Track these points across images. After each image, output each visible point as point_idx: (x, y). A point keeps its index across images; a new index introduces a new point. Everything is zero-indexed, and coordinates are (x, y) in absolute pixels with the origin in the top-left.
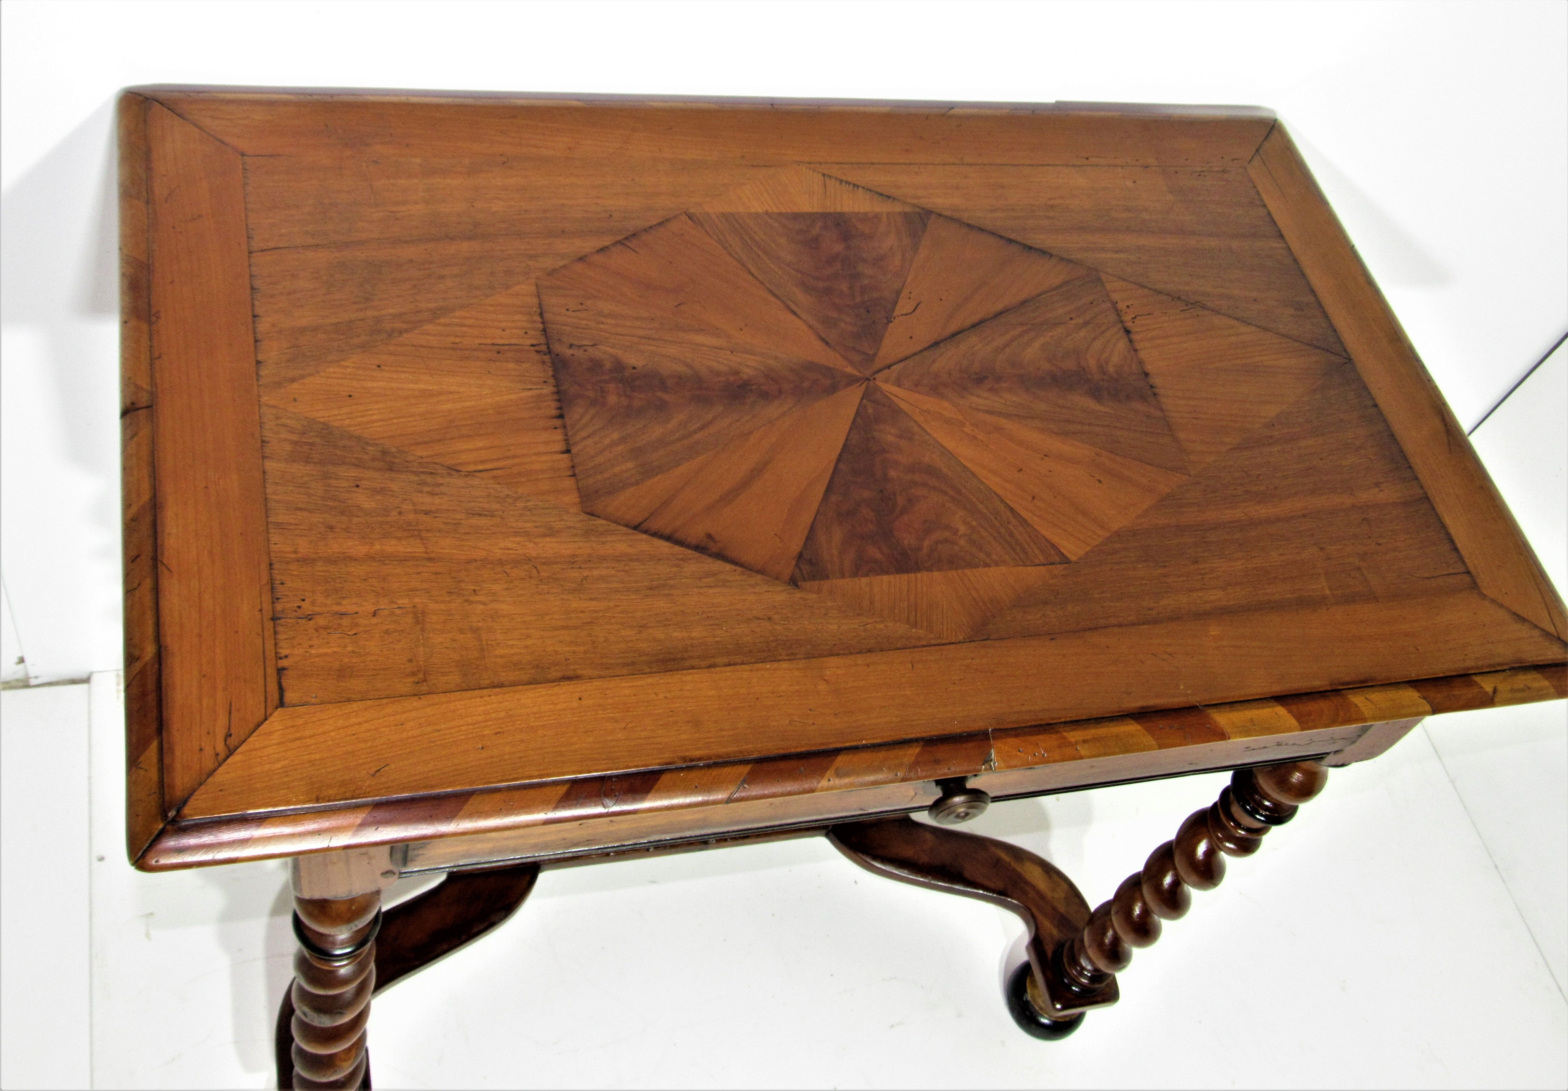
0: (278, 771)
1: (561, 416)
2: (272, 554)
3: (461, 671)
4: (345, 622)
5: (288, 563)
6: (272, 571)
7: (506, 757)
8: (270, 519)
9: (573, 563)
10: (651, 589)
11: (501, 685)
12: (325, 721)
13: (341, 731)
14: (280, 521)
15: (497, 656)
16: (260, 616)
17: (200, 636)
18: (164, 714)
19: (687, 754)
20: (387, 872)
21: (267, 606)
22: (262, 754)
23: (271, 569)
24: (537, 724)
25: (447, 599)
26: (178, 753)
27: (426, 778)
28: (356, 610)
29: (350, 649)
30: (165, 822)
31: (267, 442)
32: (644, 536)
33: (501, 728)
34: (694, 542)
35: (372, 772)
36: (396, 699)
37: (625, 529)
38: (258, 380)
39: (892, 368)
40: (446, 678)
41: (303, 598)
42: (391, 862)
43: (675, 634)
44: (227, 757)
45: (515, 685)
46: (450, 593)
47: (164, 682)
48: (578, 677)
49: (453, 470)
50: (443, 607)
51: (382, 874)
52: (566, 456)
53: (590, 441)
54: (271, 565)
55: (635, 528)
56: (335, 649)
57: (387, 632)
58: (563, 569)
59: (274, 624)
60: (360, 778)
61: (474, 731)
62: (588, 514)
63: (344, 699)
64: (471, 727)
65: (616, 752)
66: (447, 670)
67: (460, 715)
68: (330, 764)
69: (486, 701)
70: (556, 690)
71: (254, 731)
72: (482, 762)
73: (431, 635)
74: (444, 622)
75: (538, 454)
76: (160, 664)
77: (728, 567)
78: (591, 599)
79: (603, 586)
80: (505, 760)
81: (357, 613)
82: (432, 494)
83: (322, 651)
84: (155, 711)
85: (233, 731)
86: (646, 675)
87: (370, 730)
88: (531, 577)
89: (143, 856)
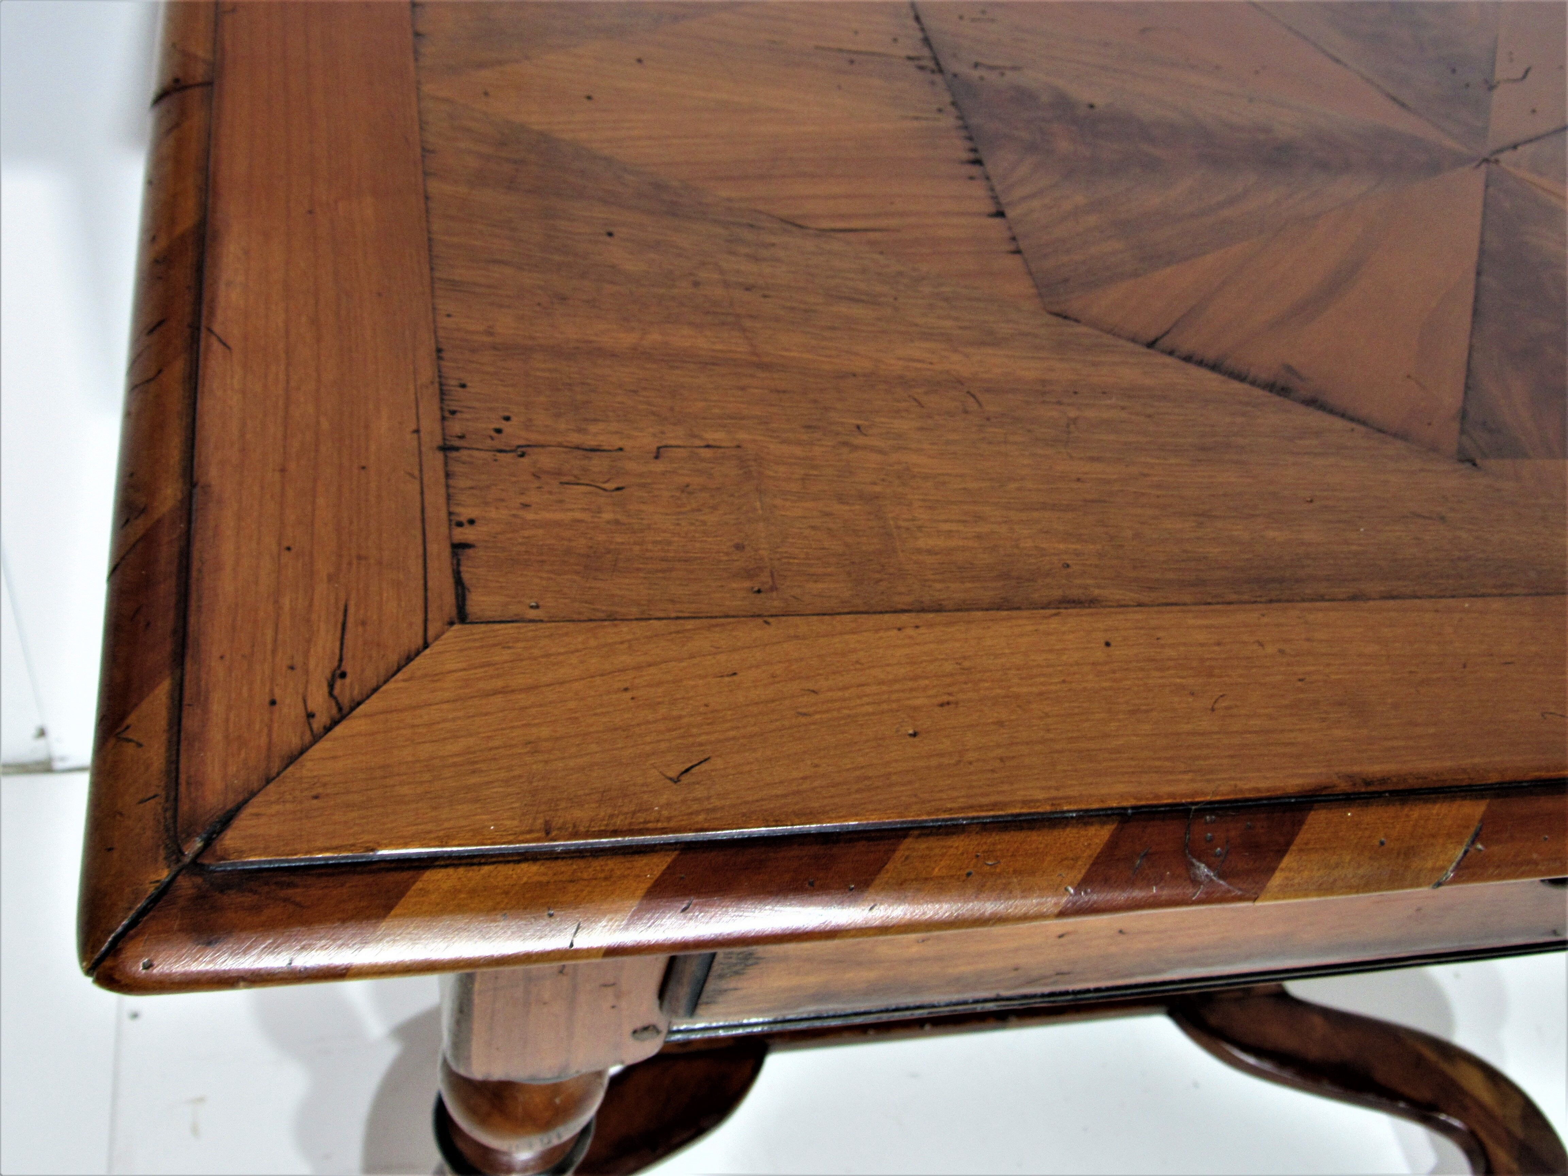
0: (456, 759)
1: (978, 162)
2: (441, 333)
3: (849, 574)
4: (598, 464)
5: (473, 351)
6: (442, 363)
7: (971, 756)
8: (437, 274)
9: (1044, 393)
10: (1203, 449)
11: (938, 608)
12: (561, 658)
13: (598, 680)
14: (457, 278)
15: (919, 551)
16: (415, 443)
17: (283, 470)
18: (192, 620)
19: (1356, 769)
20: (646, 1029)
21: (430, 424)
22: (417, 721)
23: (440, 358)
24: (1025, 690)
25: (805, 437)
26: (217, 707)
27: (798, 792)
28: (620, 443)
29: (607, 516)
30: (175, 868)
31: (433, 152)
32: (1168, 360)
33: (950, 694)
34: (1264, 376)
35: (673, 774)
36: (714, 621)
37: (1130, 345)
38: (416, 60)
39: (1520, 148)
40: (820, 586)
41: (507, 414)
42: (661, 1006)
43: (1271, 534)
44: (335, 723)
45: (968, 610)
46: (809, 427)
47: (196, 554)
48: (1092, 602)
49: (793, 224)
50: (798, 451)
51: (635, 1032)
52: (997, 221)
53: (1036, 203)
54: (439, 350)
55: (1151, 345)
56: (578, 515)
57: (685, 489)
58: (1028, 403)
59: (446, 457)
60: (645, 784)
61: (894, 696)
62: (1057, 315)
63: (601, 615)
64: (884, 688)
65: (1206, 758)
66: (820, 571)
67: (857, 662)
68: (574, 750)
69: (911, 637)
70: (1054, 624)
71: (399, 670)
72: (921, 763)
73: (778, 502)
74: (803, 479)
75: (946, 214)
76: (189, 522)
77: (1339, 424)
78: (1092, 459)
79: (1113, 437)
80: (970, 763)
81: (621, 449)
82: (756, 259)
83: (549, 516)
84: (171, 615)
85: (347, 667)
86: (1232, 607)
87: (660, 684)
88: (966, 412)
89: (114, 949)
